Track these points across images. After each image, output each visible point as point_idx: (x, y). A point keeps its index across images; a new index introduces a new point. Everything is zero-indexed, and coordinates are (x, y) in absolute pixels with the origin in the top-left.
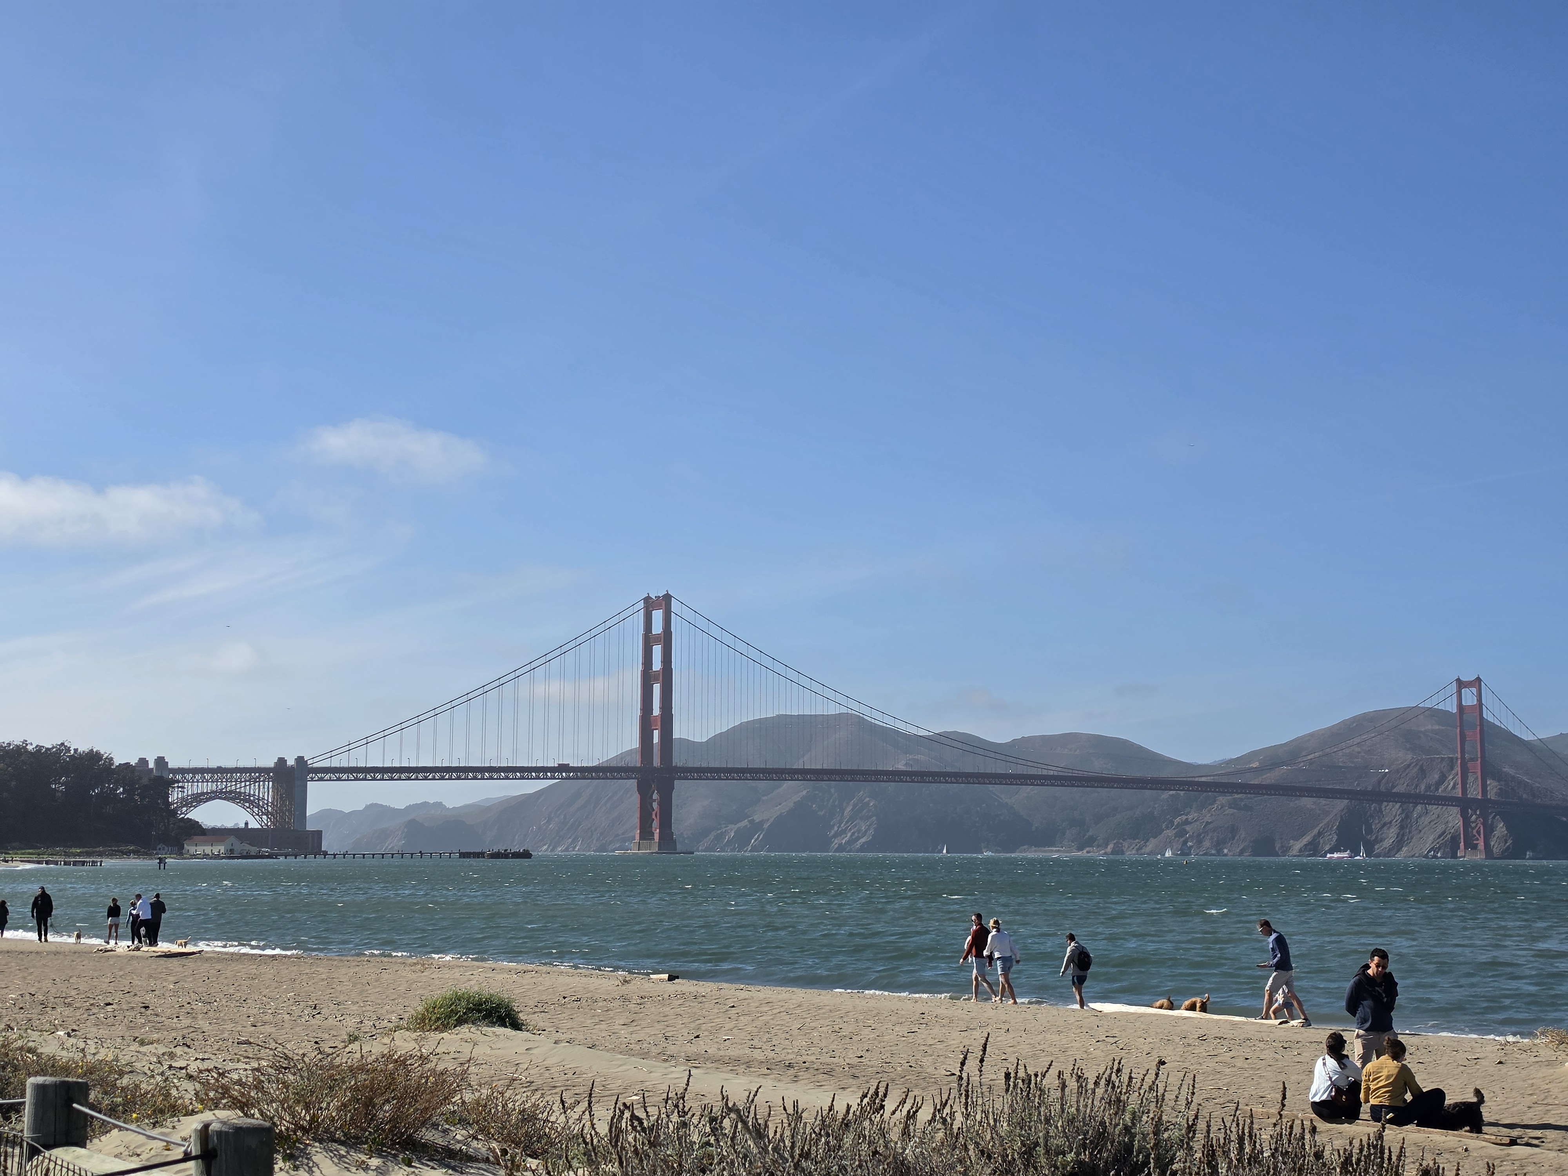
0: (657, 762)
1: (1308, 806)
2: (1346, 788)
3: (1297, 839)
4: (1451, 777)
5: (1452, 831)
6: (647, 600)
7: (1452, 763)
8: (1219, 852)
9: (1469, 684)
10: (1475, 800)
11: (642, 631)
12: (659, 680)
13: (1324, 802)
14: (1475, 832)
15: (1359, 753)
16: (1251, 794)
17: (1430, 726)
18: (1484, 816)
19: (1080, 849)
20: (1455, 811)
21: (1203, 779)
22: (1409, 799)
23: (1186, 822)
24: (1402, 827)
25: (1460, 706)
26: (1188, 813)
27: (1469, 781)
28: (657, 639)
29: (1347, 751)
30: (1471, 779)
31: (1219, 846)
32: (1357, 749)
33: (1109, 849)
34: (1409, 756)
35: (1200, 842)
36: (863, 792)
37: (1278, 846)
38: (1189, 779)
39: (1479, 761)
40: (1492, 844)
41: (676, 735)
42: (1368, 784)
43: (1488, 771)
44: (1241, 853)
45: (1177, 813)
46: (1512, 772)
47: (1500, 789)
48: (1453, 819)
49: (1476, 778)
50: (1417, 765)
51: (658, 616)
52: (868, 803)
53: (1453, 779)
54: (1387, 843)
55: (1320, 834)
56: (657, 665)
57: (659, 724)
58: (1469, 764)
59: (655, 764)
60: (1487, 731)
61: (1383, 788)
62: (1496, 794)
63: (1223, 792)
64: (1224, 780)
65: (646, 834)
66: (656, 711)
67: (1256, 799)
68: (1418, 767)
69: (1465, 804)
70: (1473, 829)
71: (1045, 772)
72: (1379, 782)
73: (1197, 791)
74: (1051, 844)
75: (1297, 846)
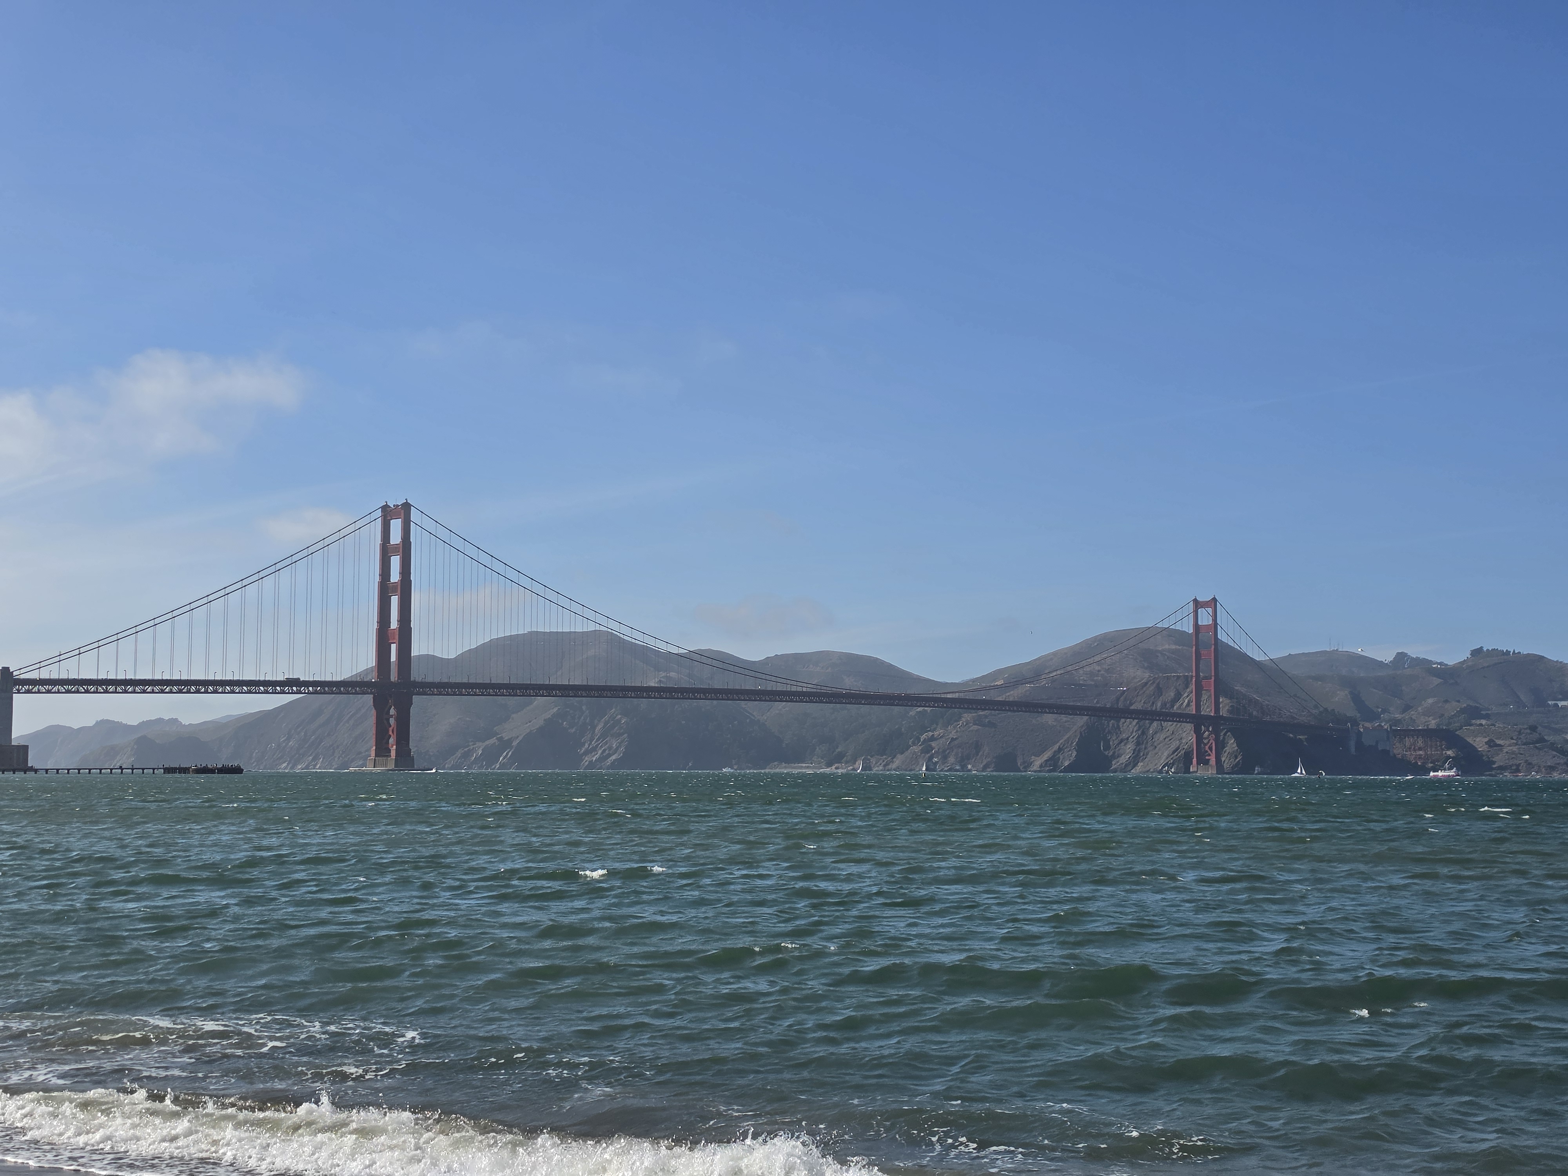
0: (394, 677)
1: (1050, 723)
2: (1086, 705)
3: (1038, 755)
4: (1186, 695)
5: (1186, 747)
6: (385, 508)
7: (1187, 681)
8: (964, 768)
9: (1205, 605)
10: (1208, 717)
11: (379, 541)
12: (396, 592)
13: (1065, 719)
14: (1207, 747)
15: (1099, 671)
16: (995, 710)
17: (1167, 646)
18: (1216, 732)
19: (829, 765)
20: (1189, 727)
21: (949, 696)
22: (1146, 716)
23: (932, 739)
24: (1138, 744)
25: (1197, 626)
26: (935, 730)
27: (1202, 699)
28: (395, 550)
29: (1088, 669)
30: (1204, 697)
31: (963, 761)
32: (1097, 668)
33: (858, 766)
34: (1147, 675)
35: (945, 758)
36: (615, 709)
37: (1019, 762)
38: (934, 696)
39: (1213, 679)
40: (1223, 759)
41: (415, 651)
42: (1107, 702)
43: (1221, 689)
44: (984, 769)
45: (924, 730)
46: (1243, 690)
47: (1231, 706)
48: (1187, 735)
49: (1210, 696)
50: (1154, 682)
51: (396, 526)
52: (620, 720)
53: (1187, 696)
54: (1123, 759)
55: (1060, 749)
56: (395, 577)
57: (397, 637)
58: (1204, 682)
59: (392, 679)
60: (1222, 651)
61: (1121, 705)
62: (1228, 711)
63: (968, 708)
64: (970, 696)
65: (382, 750)
66: (394, 624)
67: (1000, 716)
68: (1155, 685)
69: (1198, 721)
70: (1205, 745)
71: (794, 689)
72: (1118, 699)
73: (943, 707)
74: (801, 759)
75: (1038, 762)
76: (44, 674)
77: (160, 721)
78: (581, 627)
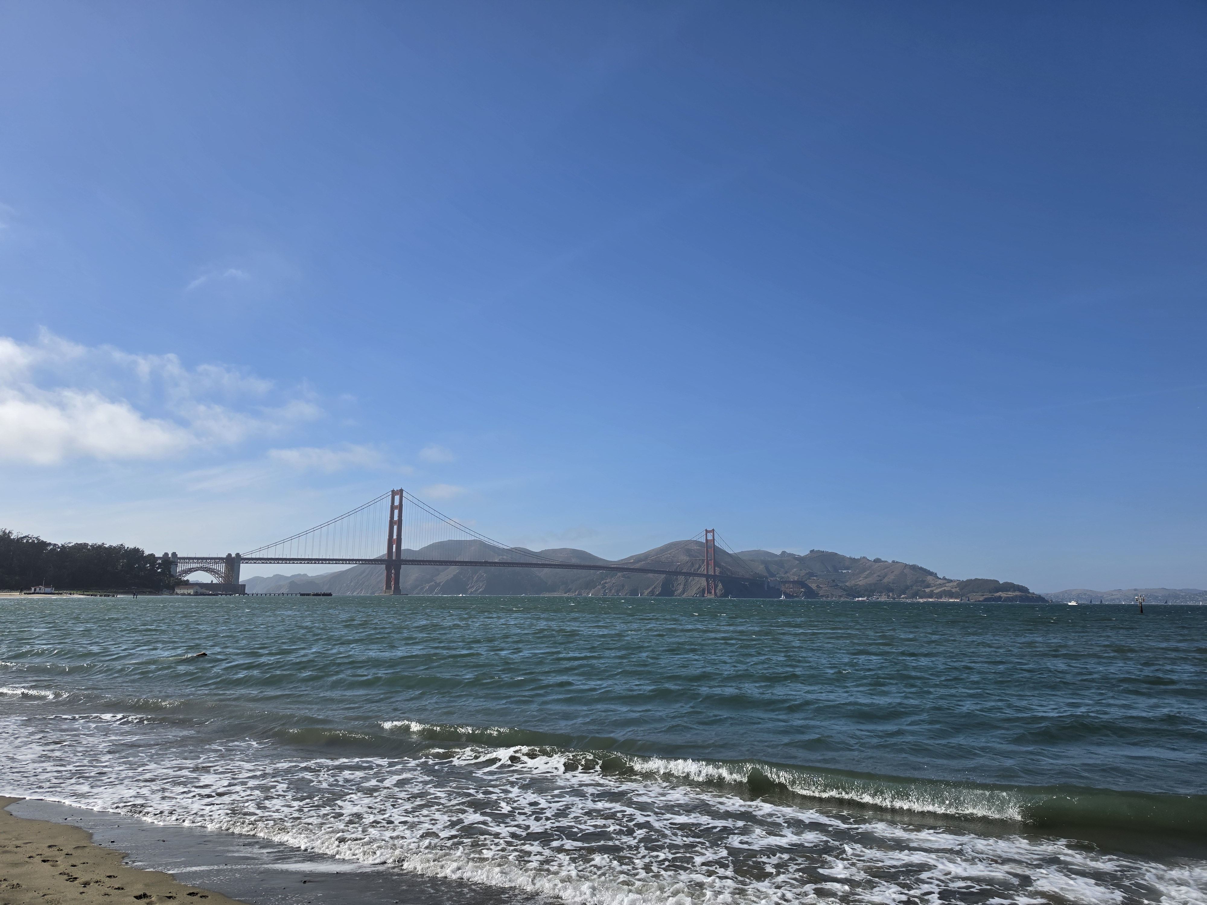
0: (394, 558)
1: (651, 577)
2: (665, 570)
3: (646, 589)
4: (703, 566)
5: (703, 587)
6: (393, 491)
7: (703, 561)
8: (618, 594)
9: (710, 532)
10: (711, 575)
11: (390, 504)
12: (396, 524)
13: (657, 575)
15: (670, 557)
16: (630, 572)
17: (696, 547)
18: (714, 581)
19: (565, 593)
20: (704, 579)
21: (612, 566)
22: (688, 574)
23: (606, 583)
24: (685, 585)
25: (707, 540)
26: (607, 579)
28: (396, 507)
29: (665, 556)
30: (710, 567)
31: (618, 592)
33: (576, 593)
34: (688, 559)
35: (611, 591)
36: (482, 571)
37: (639, 592)
38: (607, 566)
39: (713, 560)
40: (717, 591)
41: (403, 548)
42: (673, 569)
43: (716, 564)
44: (626, 595)
45: (602, 579)
46: (724, 565)
47: (720, 571)
48: (703, 582)
49: (712, 567)
50: (690, 561)
51: (397, 498)
52: (483, 575)
54: (679, 591)
55: (655, 587)
56: (396, 518)
57: (396, 542)
58: (710, 562)
60: (716, 550)
61: (678, 570)
62: (719, 573)
63: (620, 571)
64: (620, 566)
65: (388, 587)
66: (395, 537)
67: (632, 574)
68: (691, 563)
69: (707, 577)
70: (710, 586)
71: (553, 563)
72: (677, 568)
73: (610, 570)
74: (554, 591)
75: (646, 592)
76: (254, 556)
77: (299, 575)
78: (469, 538)
